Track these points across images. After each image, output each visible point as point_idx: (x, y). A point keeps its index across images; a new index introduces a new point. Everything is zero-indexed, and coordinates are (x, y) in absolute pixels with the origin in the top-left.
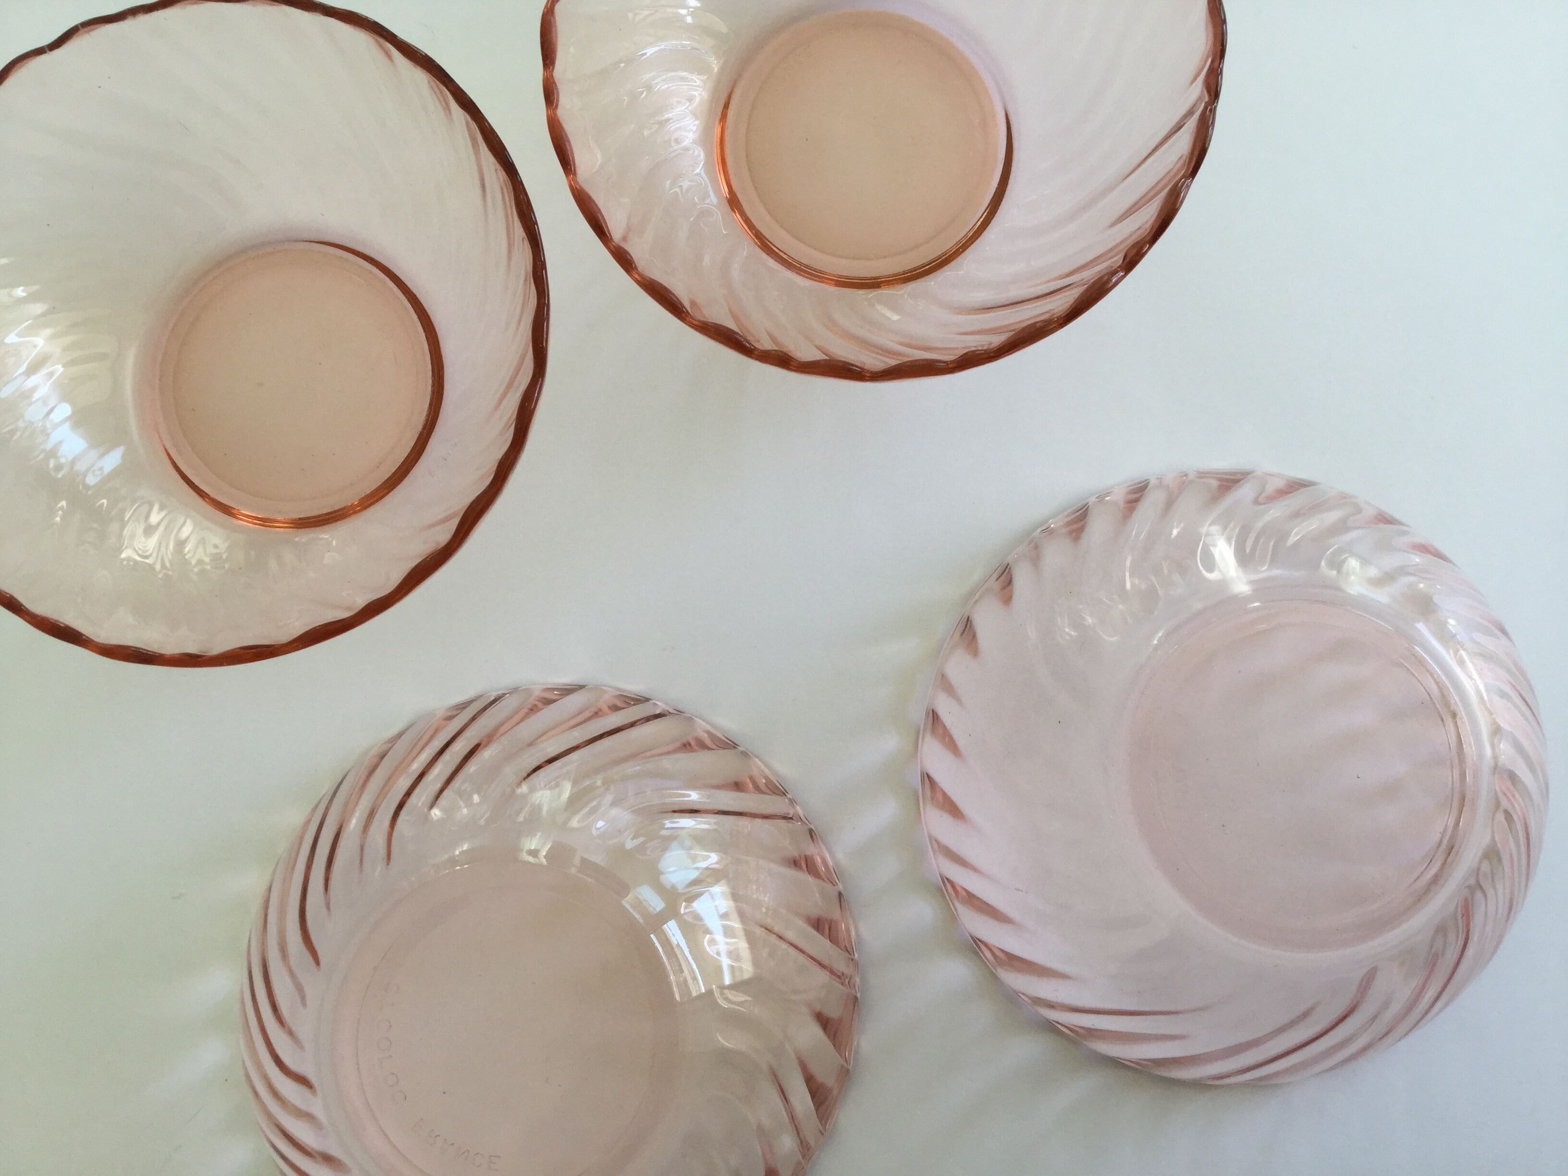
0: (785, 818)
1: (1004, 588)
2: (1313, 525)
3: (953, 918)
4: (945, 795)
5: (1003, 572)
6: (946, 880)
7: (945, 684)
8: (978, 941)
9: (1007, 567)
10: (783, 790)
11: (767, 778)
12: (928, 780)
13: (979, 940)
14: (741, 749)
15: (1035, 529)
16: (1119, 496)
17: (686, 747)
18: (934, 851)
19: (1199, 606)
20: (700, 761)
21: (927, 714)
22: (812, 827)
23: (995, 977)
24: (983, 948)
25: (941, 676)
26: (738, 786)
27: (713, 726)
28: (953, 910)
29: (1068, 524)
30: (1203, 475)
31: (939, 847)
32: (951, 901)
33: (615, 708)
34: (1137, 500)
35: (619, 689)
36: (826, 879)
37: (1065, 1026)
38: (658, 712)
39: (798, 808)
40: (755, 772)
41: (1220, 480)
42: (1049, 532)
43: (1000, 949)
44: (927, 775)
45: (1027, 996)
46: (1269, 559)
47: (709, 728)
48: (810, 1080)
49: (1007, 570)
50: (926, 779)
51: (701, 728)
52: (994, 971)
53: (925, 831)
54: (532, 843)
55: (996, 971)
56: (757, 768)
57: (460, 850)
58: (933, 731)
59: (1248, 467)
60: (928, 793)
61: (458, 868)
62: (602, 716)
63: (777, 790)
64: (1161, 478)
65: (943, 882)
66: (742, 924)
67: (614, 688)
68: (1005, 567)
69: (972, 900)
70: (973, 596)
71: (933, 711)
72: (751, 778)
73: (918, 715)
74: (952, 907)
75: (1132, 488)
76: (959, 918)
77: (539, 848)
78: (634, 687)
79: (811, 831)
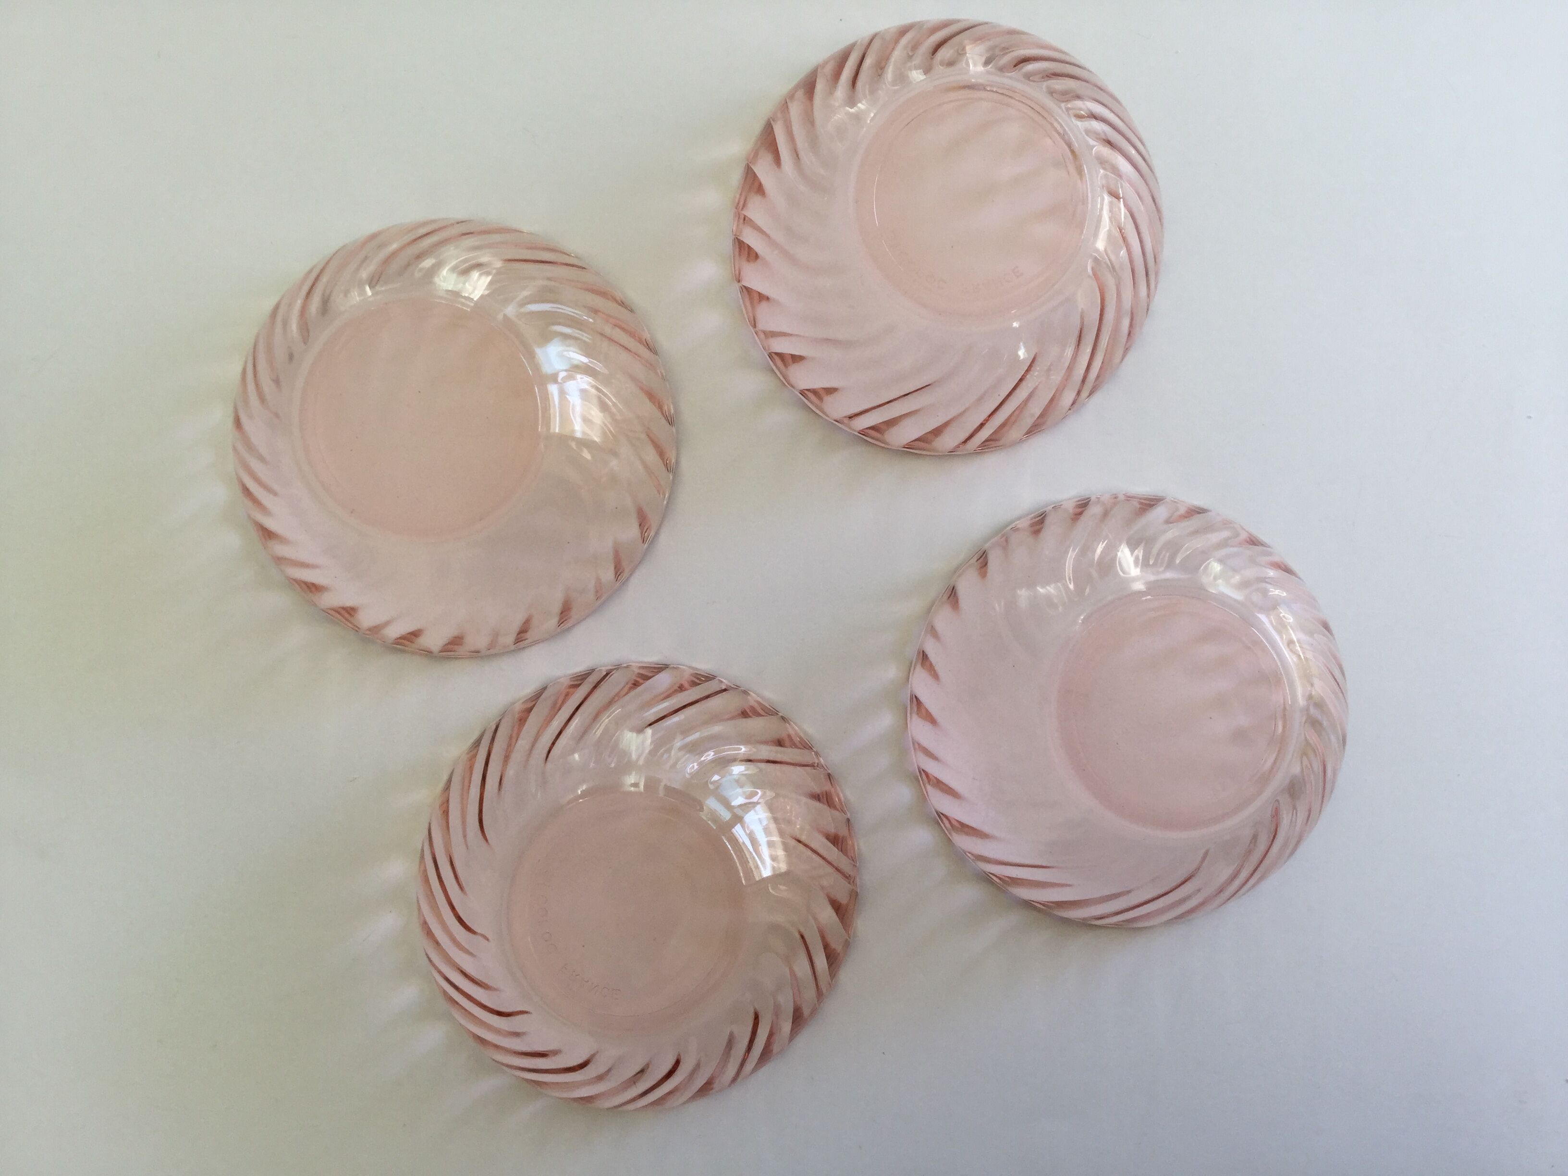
0: (812, 766)
1: (981, 568)
2: (1199, 543)
3: (923, 798)
4: (927, 711)
5: (981, 557)
6: (923, 772)
7: (933, 632)
8: (941, 816)
9: (984, 553)
10: (810, 745)
11: (800, 737)
12: (916, 701)
13: (942, 814)
14: (780, 714)
15: (1007, 526)
16: (1070, 506)
17: (744, 714)
18: (915, 749)
19: (1110, 598)
20: (754, 725)
21: (919, 653)
22: (830, 772)
23: (950, 841)
24: (944, 819)
25: (931, 627)
26: (780, 743)
27: (762, 698)
28: (925, 793)
29: (1032, 525)
30: (1129, 498)
31: (919, 747)
32: (923, 784)
33: (694, 684)
34: (1081, 514)
35: (693, 668)
36: (840, 809)
37: (996, 876)
38: (724, 687)
39: (821, 759)
40: (791, 732)
41: (1141, 503)
42: (1015, 530)
43: (957, 821)
44: (916, 697)
45: (972, 855)
46: (1165, 565)
47: (760, 700)
48: (826, 946)
49: (985, 555)
50: (914, 699)
51: (752, 700)
52: (949, 836)
53: (910, 735)
54: (631, 779)
55: (951, 835)
56: (792, 729)
57: (581, 790)
58: (923, 665)
59: (1160, 494)
60: (915, 709)
61: (581, 800)
62: (684, 691)
63: (806, 746)
64: (1099, 498)
65: (920, 772)
66: (780, 838)
67: (690, 667)
68: (983, 552)
69: (939, 785)
70: (957, 571)
71: (923, 651)
72: (789, 736)
73: (911, 652)
74: (924, 790)
75: (1080, 503)
76: (930, 800)
77: (638, 782)
78: (704, 666)
79: (829, 775)
